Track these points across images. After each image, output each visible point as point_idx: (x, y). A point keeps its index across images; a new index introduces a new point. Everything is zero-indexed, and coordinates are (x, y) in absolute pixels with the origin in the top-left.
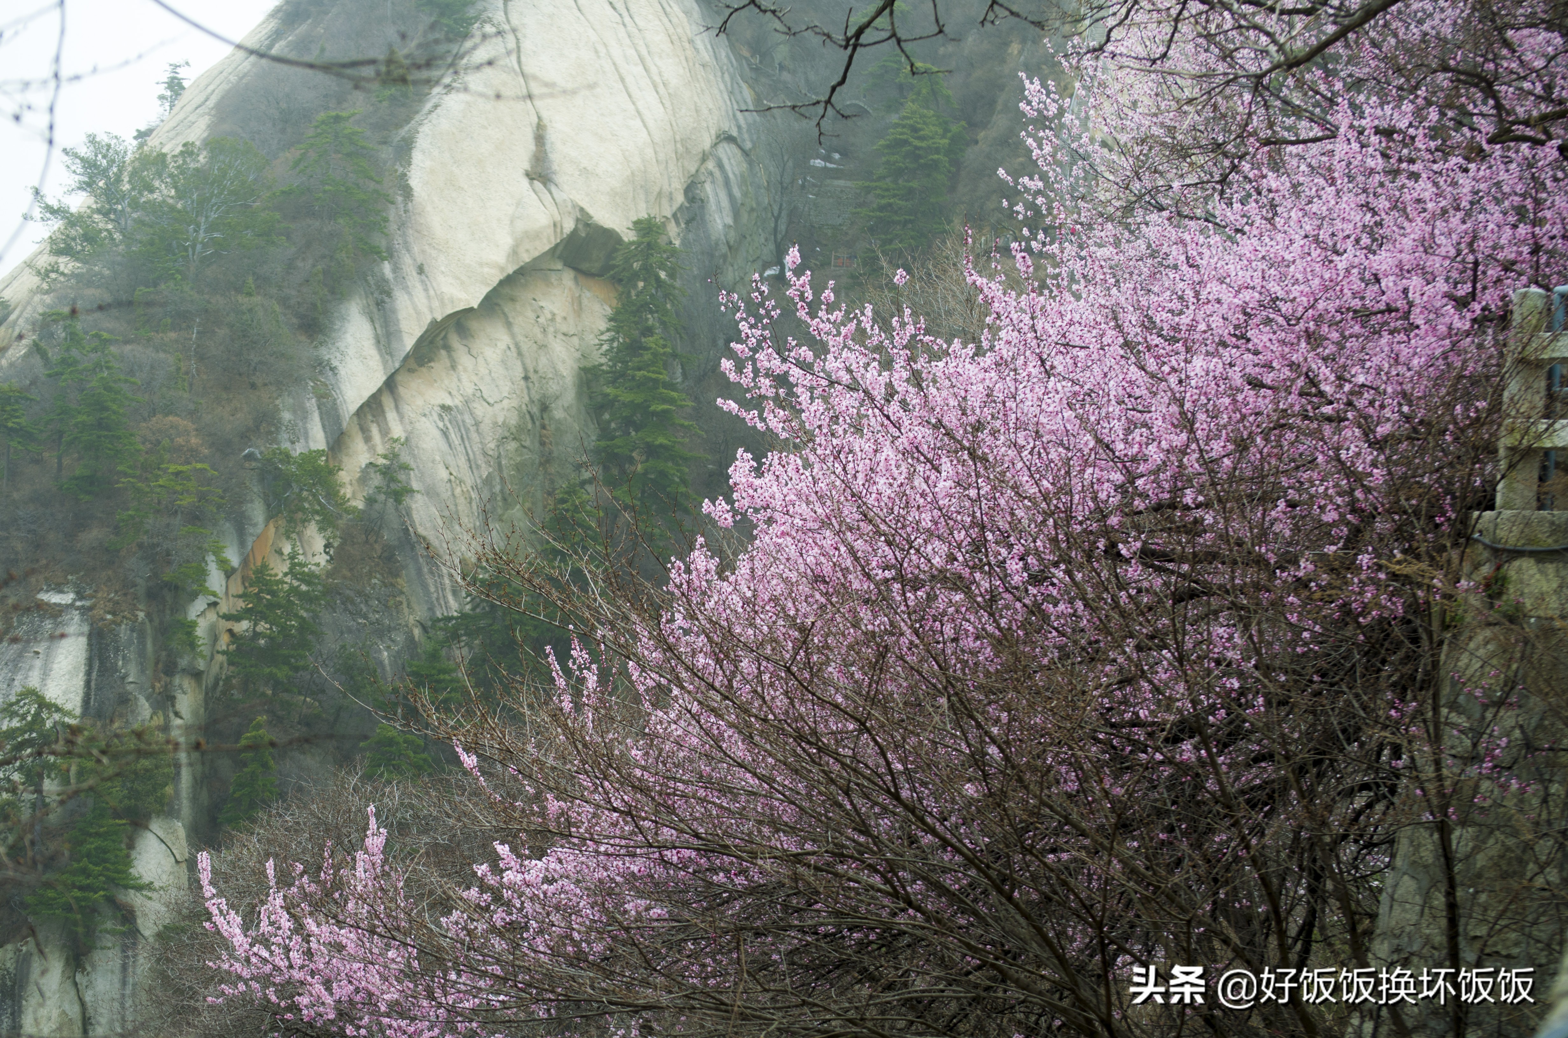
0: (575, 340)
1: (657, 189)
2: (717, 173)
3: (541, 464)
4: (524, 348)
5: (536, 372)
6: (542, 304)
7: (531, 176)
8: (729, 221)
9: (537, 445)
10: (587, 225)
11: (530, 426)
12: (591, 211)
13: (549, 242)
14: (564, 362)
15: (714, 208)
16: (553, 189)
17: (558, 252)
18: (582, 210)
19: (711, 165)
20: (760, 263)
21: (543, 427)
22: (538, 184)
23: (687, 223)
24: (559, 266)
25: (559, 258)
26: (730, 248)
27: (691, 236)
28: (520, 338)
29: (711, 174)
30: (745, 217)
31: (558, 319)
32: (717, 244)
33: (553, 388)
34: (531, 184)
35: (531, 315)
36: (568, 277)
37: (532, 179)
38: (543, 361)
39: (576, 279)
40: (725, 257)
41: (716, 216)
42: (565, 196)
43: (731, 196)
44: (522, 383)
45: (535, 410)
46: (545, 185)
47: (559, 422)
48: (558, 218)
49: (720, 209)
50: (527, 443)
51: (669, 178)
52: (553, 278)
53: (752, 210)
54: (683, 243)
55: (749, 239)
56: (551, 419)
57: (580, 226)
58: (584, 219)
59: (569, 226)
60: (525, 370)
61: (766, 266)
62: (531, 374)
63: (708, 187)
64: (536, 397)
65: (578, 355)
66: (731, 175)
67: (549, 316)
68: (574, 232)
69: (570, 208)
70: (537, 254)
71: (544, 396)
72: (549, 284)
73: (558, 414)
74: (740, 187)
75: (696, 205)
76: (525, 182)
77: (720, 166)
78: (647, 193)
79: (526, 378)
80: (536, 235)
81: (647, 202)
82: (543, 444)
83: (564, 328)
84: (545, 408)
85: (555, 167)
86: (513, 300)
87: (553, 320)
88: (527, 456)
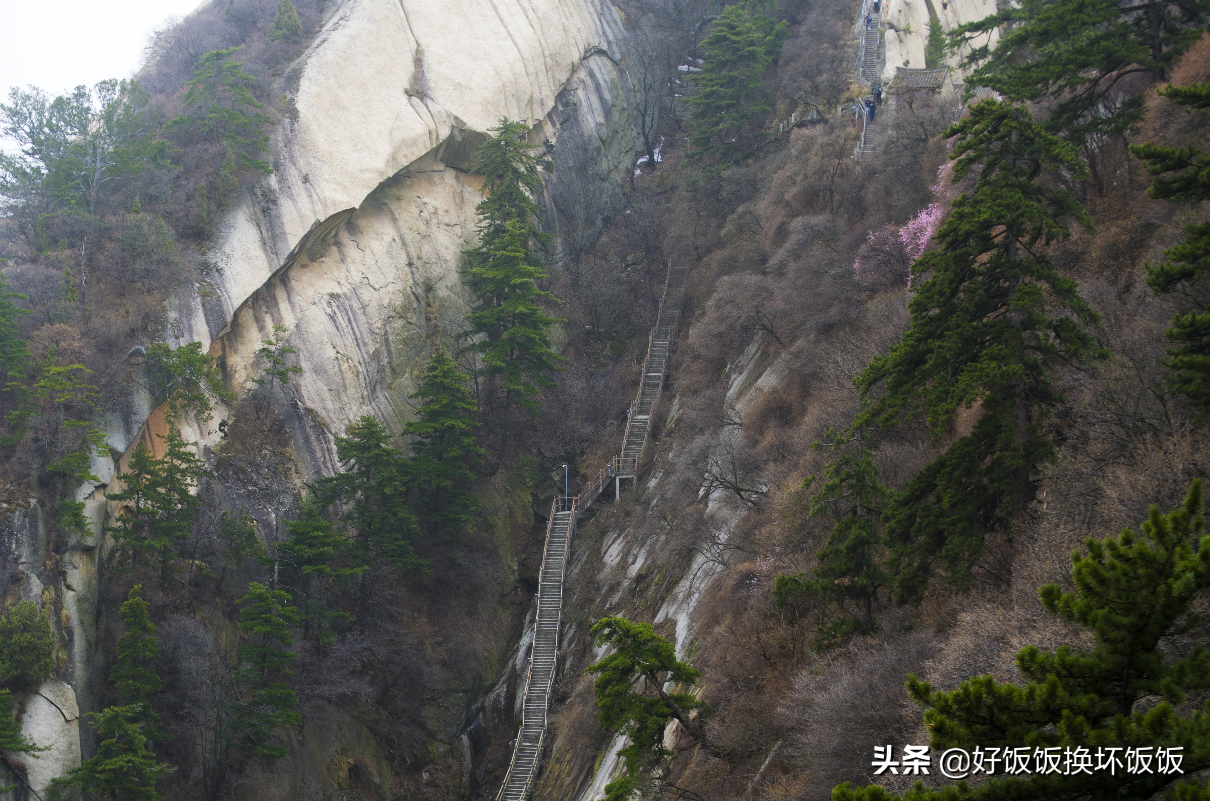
0: (458, 229)
1: (527, 97)
2: (588, 81)
3: (428, 337)
4: (408, 239)
5: (419, 258)
6: (425, 200)
7: (409, 94)
8: (601, 119)
9: (423, 321)
10: (462, 131)
11: (415, 305)
12: (464, 119)
13: (426, 147)
14: (447, 248)
15: (586, 109)
16: (429, 102)
17: (440, 156)
18: (456, 118)
19: (582, 74)
20: (633, 153)
21: (429, 305)
22: (415, 100)
23: (562, 124)
24: (441, 167)
25: (441, 160)
26: (603, 142)
27: (565, 135)
28: (405, 231)
29: (583, 82)
30: (616, 116)
31: (441, 212)
32: (590, 140)
33: (437, 271)
34: (409, 100)
35: (415, 210)
36: (450, 176)
37: (410, 96)
38: (427, 249)
39: (457, 177)
40: (598, 150)
41: (589, 117)
42: (439, 108)
43: (601, 99)
44: (407, 269)
45: (420, 291)
46: (422, 100)
47: (443, 299)
48: (433, 126)
49: (592, 111)
50: (414, 320)
51: (540, 87)
52: (436, 178)
53: (623, 109)
54: (558, 141)
55: (621, 133)
56: (435, 298)
57: (456, 132)
58: (458, 126)
59: (444, 132)
60: (409, 257)
61: (638, 155)
62: (415, 261)
63: (581, 93)
64: (420, 279)
65: (461, 241)
66: (602, 82)
67: (432, 210)
68: (451, 137)
69: (444, 118)
70: (414, 158)
71: (428, 279)
72: (431, 182)
73: (442, 292)
74: (610, 91)
75: (569, 109)
76: (405, 98)
77: (592, 75)
78: (518, 100)
79: (410, 265)
80: (413, 142)
81: (519, 108)
82: (428, 320)
83: (446, 220)
84: (429, 288)
85: (432, 84)
86: (399, 199)
87: (436, 213)
88: (414, 331)
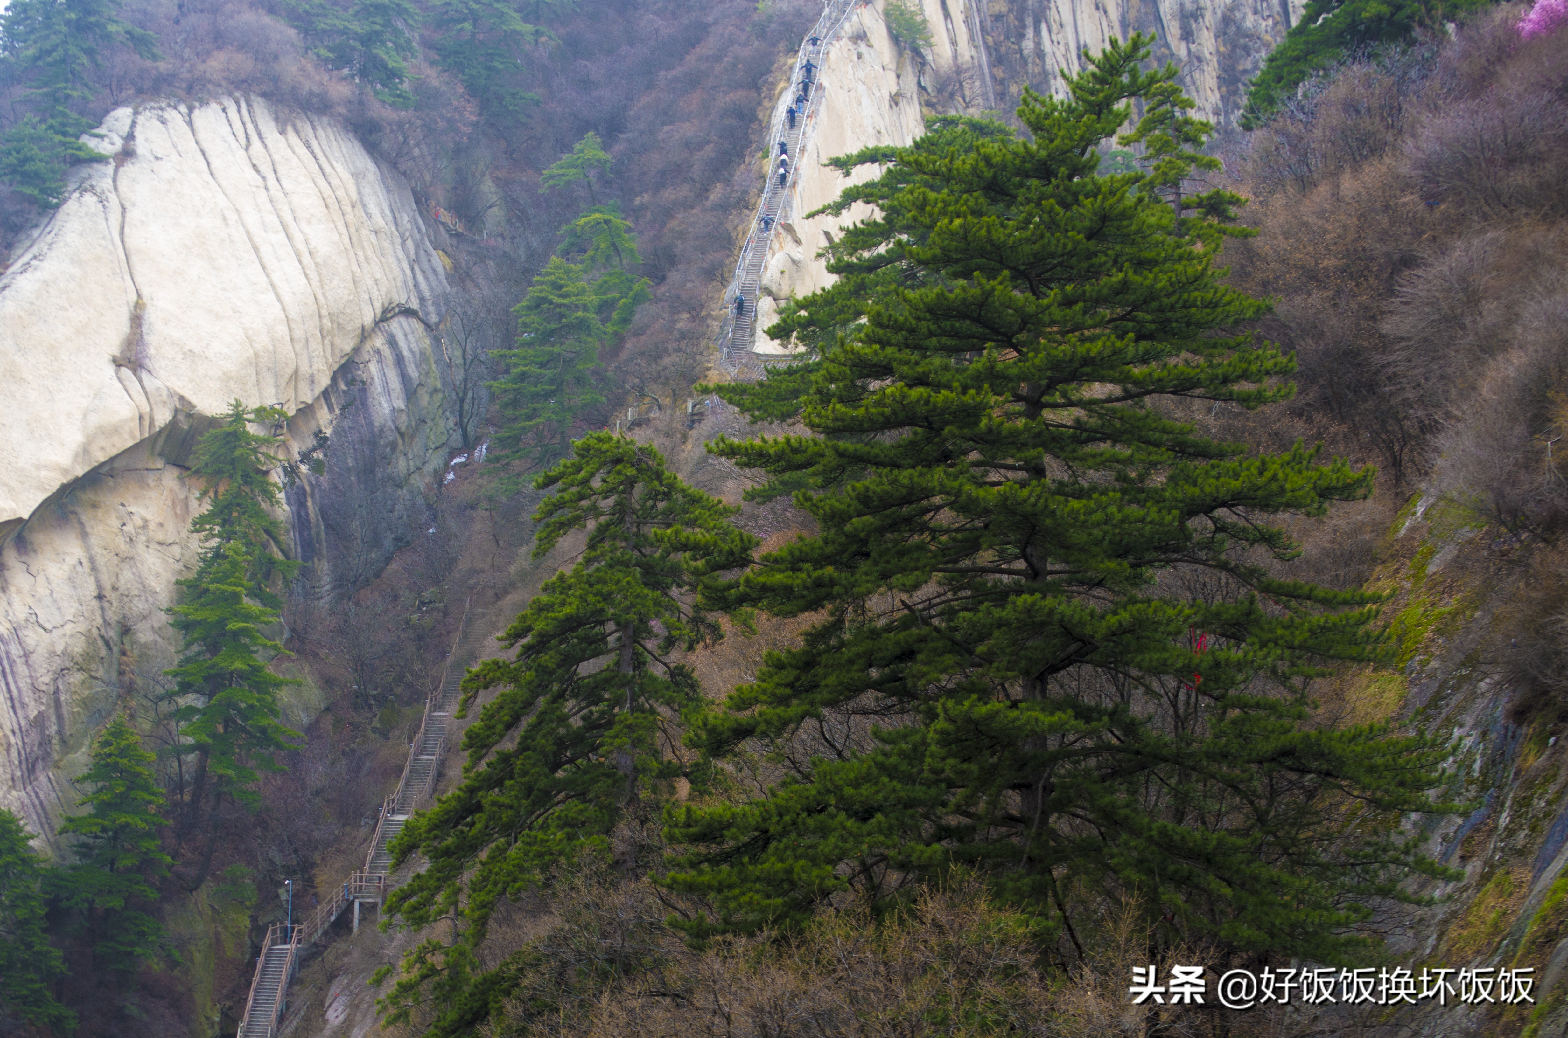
0: (176, 550)
1: (290, 371)
2: (387, 351)
3: (119, 696)
4: (101, 561)
5: (115, 589)
6: (130, 509)
7: (117, 363)
8: (400, 404)
9: (114, 674)
10: (189, 416)
11: (103, 652)
12: (194, 400)
13: (133, 436)
14: (158, 575)
15: (379, 390)
16: (144, 375)
17: (158, 449)
18: (182, 398)
19: (379, 342)
20: (445, 451)
21: (124, 653)
22: (126, 372)
23: (343, 409)
24: (160, 464)
25: (160, 455)
26: (402, 435)
27: (346, 423)
28: (97, 551)
29: (378, 352)
30: (424, 398)
31: (152, 526)
32: (382, 431)
33: (140, 606)
34: (117, 372)
35: (115, 523)
36: (170, 478)
37: (119, 366)
38: (127, 575)
39: (181, 479)
40: (394, 446)
41: (383, 400)
42: (159, 384)
43: (404, 377)
44: (95, 603)
45: (112, 634)
46: (135, 372)
47: (146, 646)
48: (146, 408)
49: (388, 391)
50: (101, 673)
51: (310, 359)
52: (151, 479)
53: (436, 390)
54: (335, 432)
55: (430, 423)
56: (133, 643)
57: (181, 417)
58: (184, 408)
59: (163, 417)
60: (100, 587)
61: (453, 454)
62: (108, 593)
63: (373, 367)
64: (113, 617)
65: (179, 566)
66: (406, 353)
67: (140, 523)
68: (173, 424)
69: (165, 397)
70: (115, 452)
71: (125, 617)
72: (143, 484)
73: (144, 635)
74: (418, 365)
75: (355, 388)
76: (111, 369)
77: (392, 342)
78: (276, 376)
79: (100, 597)
80: (115, 430)
81: (277, 386)
82: (121, 673)
83: (160, 536)
84: (126, 630)
85: (152, 351)
86: (95, 506)
87: (145, 526)
88: (99, 688)
